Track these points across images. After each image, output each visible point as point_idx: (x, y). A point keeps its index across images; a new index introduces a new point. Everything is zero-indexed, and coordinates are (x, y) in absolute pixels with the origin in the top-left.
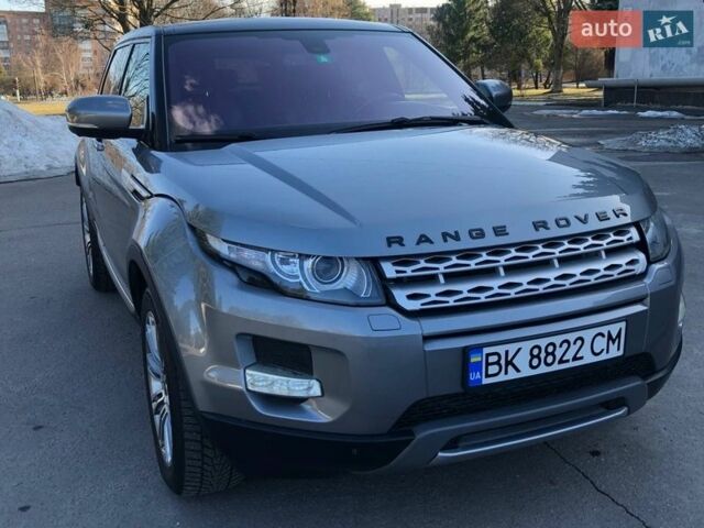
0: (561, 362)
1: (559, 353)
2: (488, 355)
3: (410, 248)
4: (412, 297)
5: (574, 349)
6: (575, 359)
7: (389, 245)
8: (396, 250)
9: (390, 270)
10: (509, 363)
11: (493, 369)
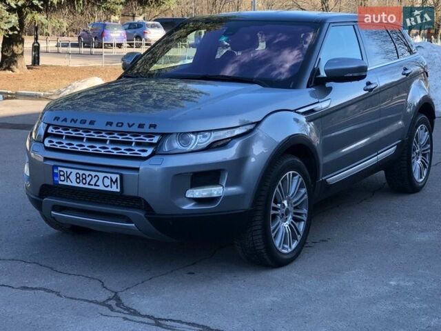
0: (89, 184)
1: (88, 179)
2: (60, 171)
3: (59, 122)
4: (49, 141)
5: (94, 180)
8: (56, 122)
10: (68, 177)
11: (62, 178)
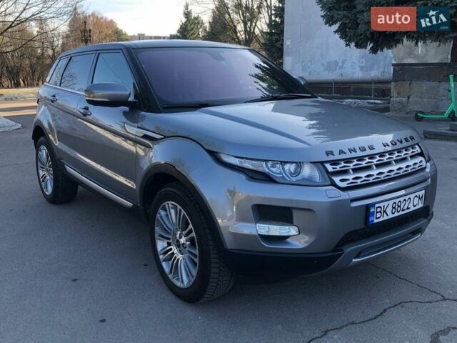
0: (403, 210)
1: (402, 206)
2: (377, 208)
3: (337, 157)
4: (342, 181)
5: (407, 203)
6: (408, 208)
7: (328, 155)
8: (331, 158)
9: (330, 168)
10: (385, 211)
11: (379, 215)
